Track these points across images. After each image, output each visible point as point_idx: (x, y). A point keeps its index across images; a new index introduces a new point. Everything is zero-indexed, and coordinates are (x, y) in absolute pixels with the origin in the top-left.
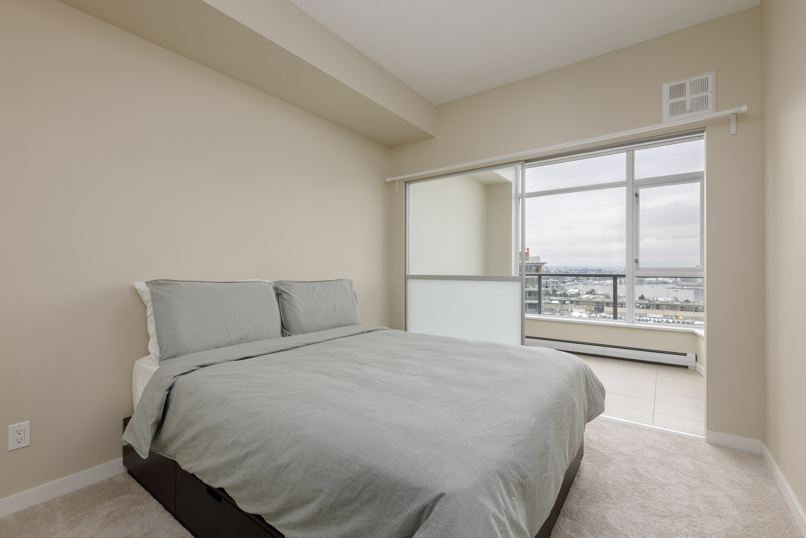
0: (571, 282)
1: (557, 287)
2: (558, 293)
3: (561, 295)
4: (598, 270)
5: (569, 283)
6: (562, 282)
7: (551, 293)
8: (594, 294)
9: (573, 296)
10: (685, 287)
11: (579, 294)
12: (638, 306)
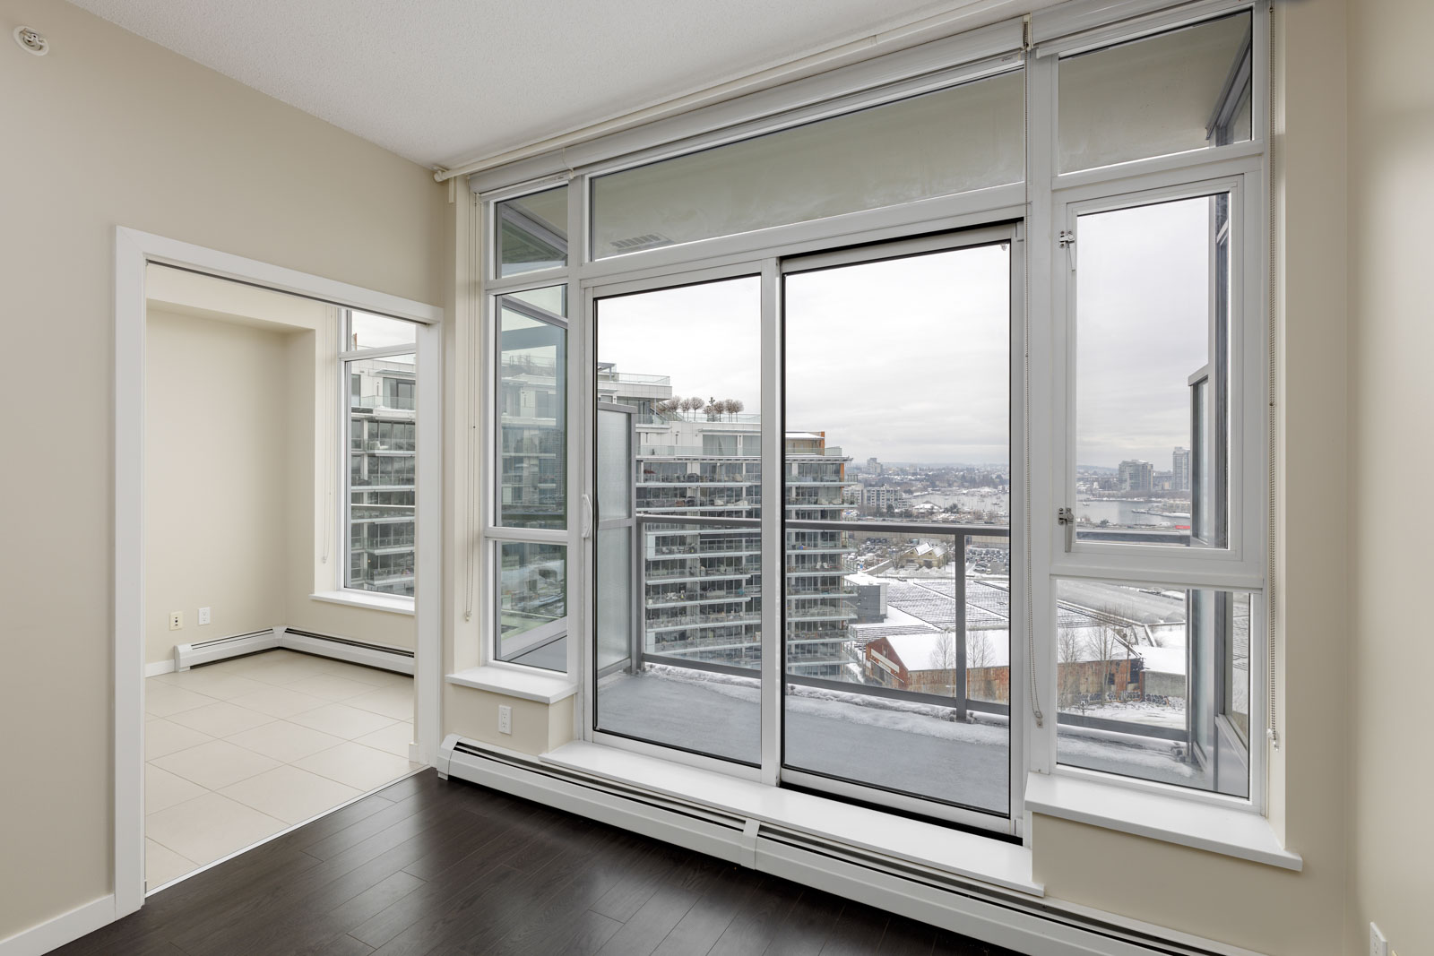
0: (922, 491)
1: (896, 500)
2: (896, 510)
3: (900, 515)
4: (967, 469)
5: (919, 493)
6: (905, 492)
7: (885, 510)
8: (955, 513)
9: (923, 517)
10: (1105, 499)
11: (932, 513)
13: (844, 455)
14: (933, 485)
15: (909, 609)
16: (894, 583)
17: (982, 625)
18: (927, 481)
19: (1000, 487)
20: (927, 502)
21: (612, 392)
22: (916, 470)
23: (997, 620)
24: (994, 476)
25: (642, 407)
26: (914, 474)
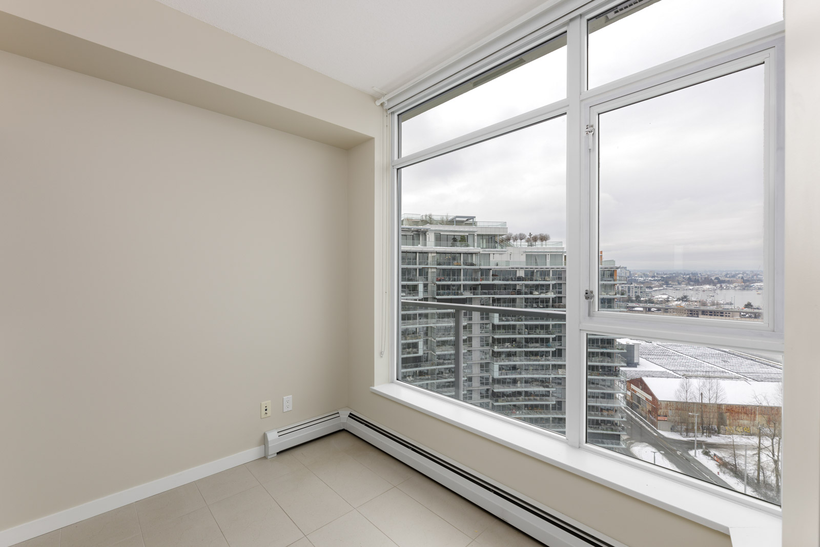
0: (659, 287)
1: (641, 292)
2: (642, 299)
3: (646, 302)
4: (692, 273)
5: (657, 289)
6: (647, 287)
7: (634, 299)
8: (686, 301)
9: (661, 302)
11: (668, 301)
12: (743, 315)
13: (617, 265)
14: (667, 284)
15: (655, 361)
16: (643, 343)
17: (711, 374)
18: (663, 281)
19: (719, 285)
20: (663, 294)
21: (474, 232)
22: (654, 274)
23: (723, 372)
24: (713, 278)
25: (490, 240)
26: (653, 277)
